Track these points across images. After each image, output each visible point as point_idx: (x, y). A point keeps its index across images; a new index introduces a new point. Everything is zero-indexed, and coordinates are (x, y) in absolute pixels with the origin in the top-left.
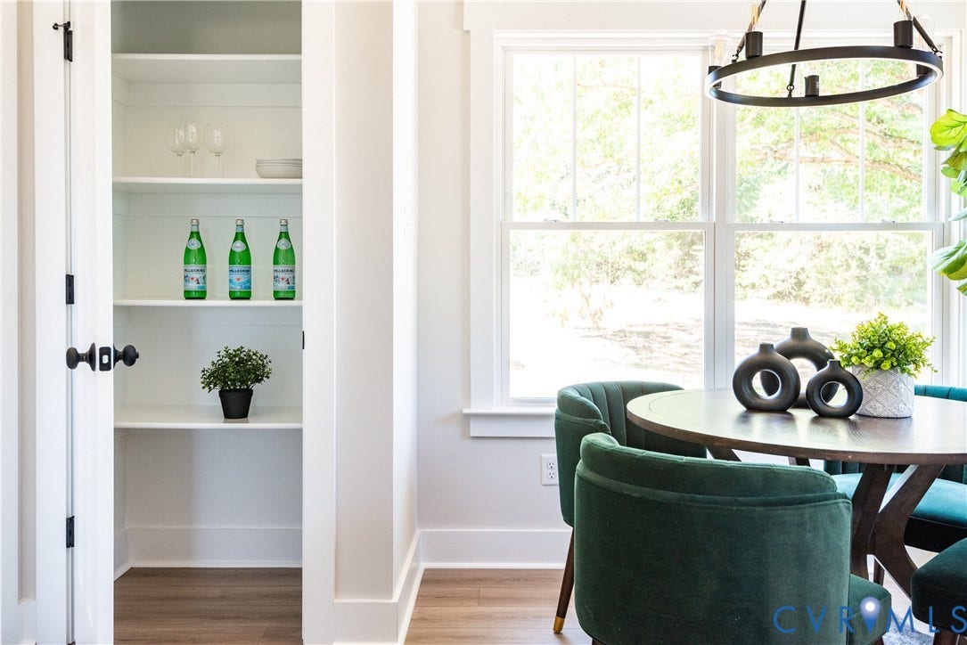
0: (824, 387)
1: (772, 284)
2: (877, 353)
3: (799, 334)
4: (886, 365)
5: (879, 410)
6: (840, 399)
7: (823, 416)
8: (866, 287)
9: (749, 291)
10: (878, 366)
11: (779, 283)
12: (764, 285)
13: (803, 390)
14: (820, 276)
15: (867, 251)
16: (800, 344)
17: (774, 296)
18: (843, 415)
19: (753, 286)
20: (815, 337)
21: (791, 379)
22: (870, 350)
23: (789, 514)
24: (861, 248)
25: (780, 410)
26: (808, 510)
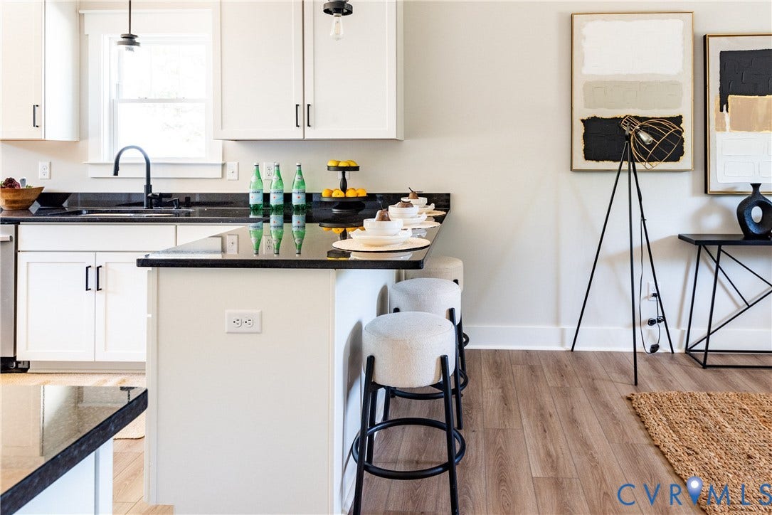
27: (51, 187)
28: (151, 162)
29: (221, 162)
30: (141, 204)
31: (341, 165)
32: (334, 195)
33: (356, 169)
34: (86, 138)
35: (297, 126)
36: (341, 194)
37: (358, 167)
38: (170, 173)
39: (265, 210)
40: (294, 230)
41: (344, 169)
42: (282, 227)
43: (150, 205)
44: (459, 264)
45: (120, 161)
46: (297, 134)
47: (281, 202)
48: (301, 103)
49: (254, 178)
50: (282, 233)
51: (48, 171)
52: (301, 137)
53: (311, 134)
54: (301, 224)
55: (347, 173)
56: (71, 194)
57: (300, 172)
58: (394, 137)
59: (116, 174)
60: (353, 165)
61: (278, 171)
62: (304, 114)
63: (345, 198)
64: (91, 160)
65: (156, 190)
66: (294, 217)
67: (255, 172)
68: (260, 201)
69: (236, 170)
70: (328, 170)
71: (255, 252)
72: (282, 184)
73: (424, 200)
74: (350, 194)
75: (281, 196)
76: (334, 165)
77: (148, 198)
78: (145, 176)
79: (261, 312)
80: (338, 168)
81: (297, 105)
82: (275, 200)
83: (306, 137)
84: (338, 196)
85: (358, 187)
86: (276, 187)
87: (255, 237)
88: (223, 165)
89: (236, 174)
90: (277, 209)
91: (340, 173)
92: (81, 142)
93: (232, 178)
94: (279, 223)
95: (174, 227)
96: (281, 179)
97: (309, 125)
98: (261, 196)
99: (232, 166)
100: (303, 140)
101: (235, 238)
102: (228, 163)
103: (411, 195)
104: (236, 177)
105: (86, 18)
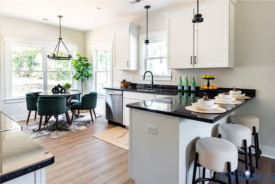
0: (62, 90)
1: (39, 76)
2: (67, 86)
3: (59, 85)
4: (68, 87)
5: (67, 92)
6: (63, 91)
7: (62, 93)
8: (58, 76)
9: (34, 78)
10: (67, 88)
11: (40, 76)
12: (37, 76)
13: (60, 91)
14: (49, 74)
15: (58, 69)
16: (59, 86)
17: (39, 78)
18: (64, 93)
19: (34, 76)
20: (61, 85)
21: (58, 90)
22: (66, 86)
23: (61, 100)
24: (57, 69)
25: (57, 93)
26: (63, 99)
27: (133, 82)
28: (153, 76)
29: (171, 76)
30: (151, 88)
31: (207, 77)
32: (204, 88)
33: (213, 79)
35: (191, 64)
36: (207, 88)
37: (214, 78)
38: (158, 79)
39: (182, 91)
40: (192, 99)
41: (208, 79)
42: (188, 97)
43: (153, 88)
44: (257, 120)
45: (145, 76)
46: (191, 66)
47: (188, 89)
48: (193, 56)
49: (179, 81)
50: (188, 99)
51: (132, 78)
52: (193, 68)
53: (196, 66)
54: (194, 97)
55: (209, 80)
56: (137, 84)
57: (194, 80)
58: (228, 66)
59: (144, 79)
60: (212, 77)
61: (187, 79)
62: (194, 60)
63: (208, 89)
64: (140, 75)
65: (154, 84)
66: (192, 94)
67: (180, 79)
68: (181, 89)
69: (175, 78)
70: (203, 79)
71: (180, 104)
72: (188, 83)
73: (240, 92)
74: (210, 88)
75: (188, 87)
76: (204, 77)
77: (152, 86)
78: (152, 80)
79: (157, 128)
80: (206, 78)
81: (191, 57)
82: (186, 88)
83: (194, 68)
84: (205, 88)
85: (214, 85)
86: (186, 84)
87: (180, 100)
88: (172, 77)
89: (175, 80)
90: (186, 91)
91: (207, 80)
92: (139, 70)
94: (187, 96)
95: (154, 95)
96: (188, 82)
97: (195, 63)
98: (181, 87)
100: (194, 69)
101: (175, 99)
102: (173, 76)
103: (234, 89)
104: (175, 81)
105: (140, 37)
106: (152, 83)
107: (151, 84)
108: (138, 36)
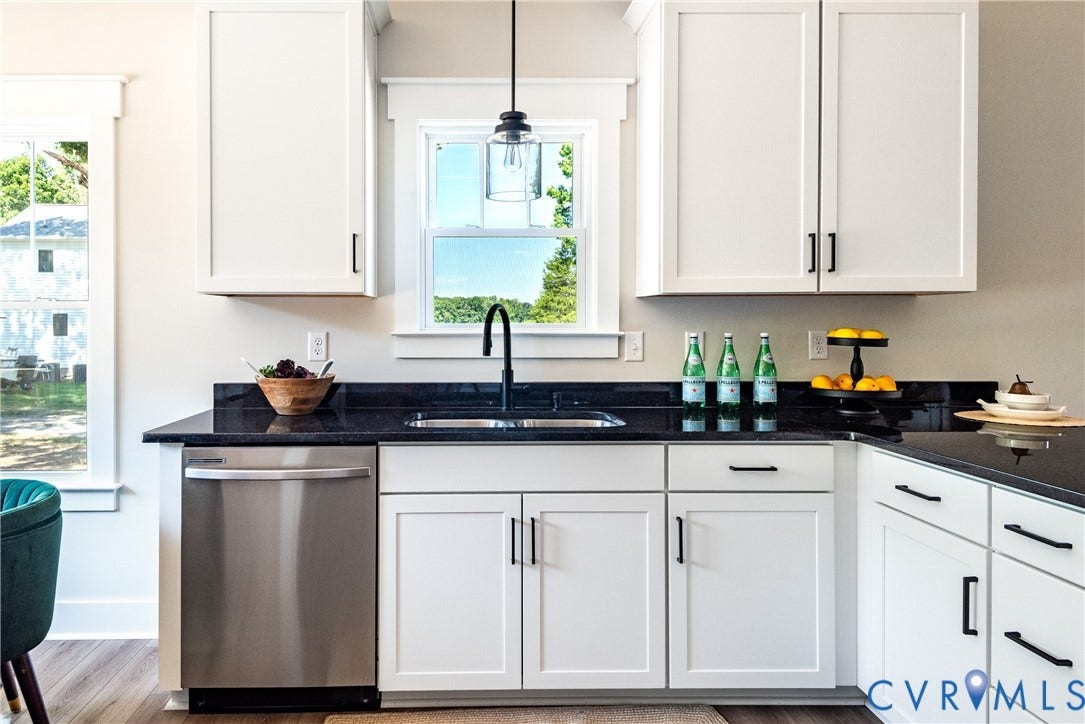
29: (616, 332)
32: (840, 387)
33: (883, 342)
34: (392, 291)
35: (810, 270)
37: (888, 339)
39: (709, 411)
41: (859, 344)
51: (323, 347)
52: (811, 290)
53: (830, 284)
55: (862, 348)
57: (768, 348)
61: (731, 347)
64: (400, 329)
68: (700, 397)
69: (642, 345)
75: (737, 387)
77: (509, 391)
80: (851, 342)
81: (812, 235)
82: (727, 394)
83: (823, 289)
86: (729, 373)
88: (621, 338)
89: (639, 351)
90: (730, 408)
93: (633, 358)
97: (830, 270)
98: (701, 388)
99: (634, 338)
100: (814, 295)
102: (628, 335)
104: (640, 357)
105: (393, 93)
106: (508, 373)
107: (498, 378)
108: (384, 80)
